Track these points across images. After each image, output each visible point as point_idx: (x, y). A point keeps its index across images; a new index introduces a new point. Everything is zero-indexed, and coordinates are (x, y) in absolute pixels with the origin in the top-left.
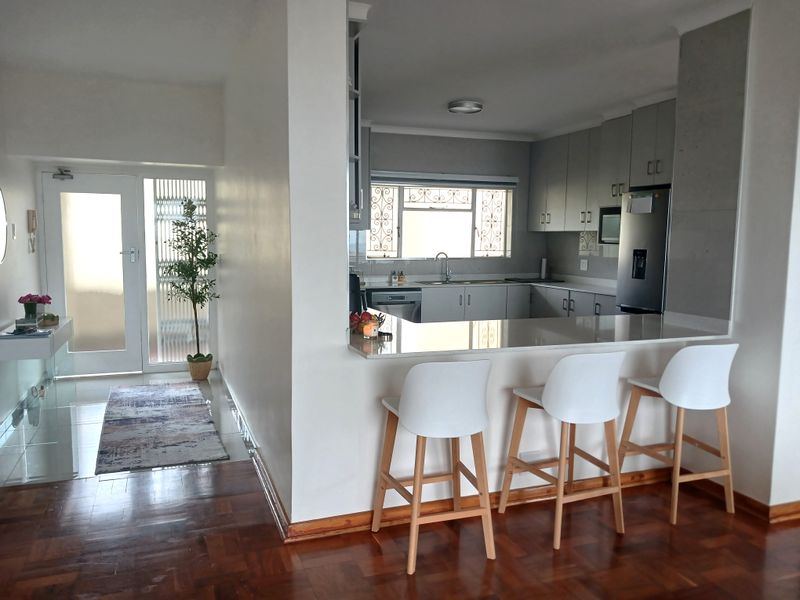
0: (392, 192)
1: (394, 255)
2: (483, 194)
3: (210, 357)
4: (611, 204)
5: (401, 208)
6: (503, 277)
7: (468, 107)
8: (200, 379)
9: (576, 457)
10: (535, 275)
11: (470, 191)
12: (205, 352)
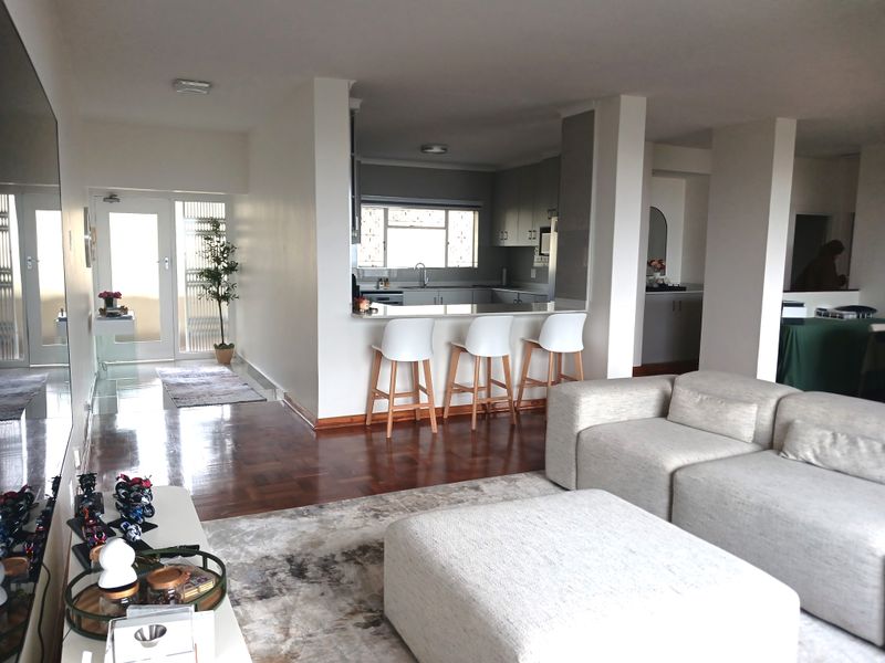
0: (378, 212)
1: (381, 264)
2: (453, 214)
3: (232, 346)
4: (545, 225)
5: (386, 226)
6: (471, 283)
7: (436, 150)
8: (226, 362)
9: (492, 385)
10: (499, 283)
11: (444, 212)
12: (227, 343)
